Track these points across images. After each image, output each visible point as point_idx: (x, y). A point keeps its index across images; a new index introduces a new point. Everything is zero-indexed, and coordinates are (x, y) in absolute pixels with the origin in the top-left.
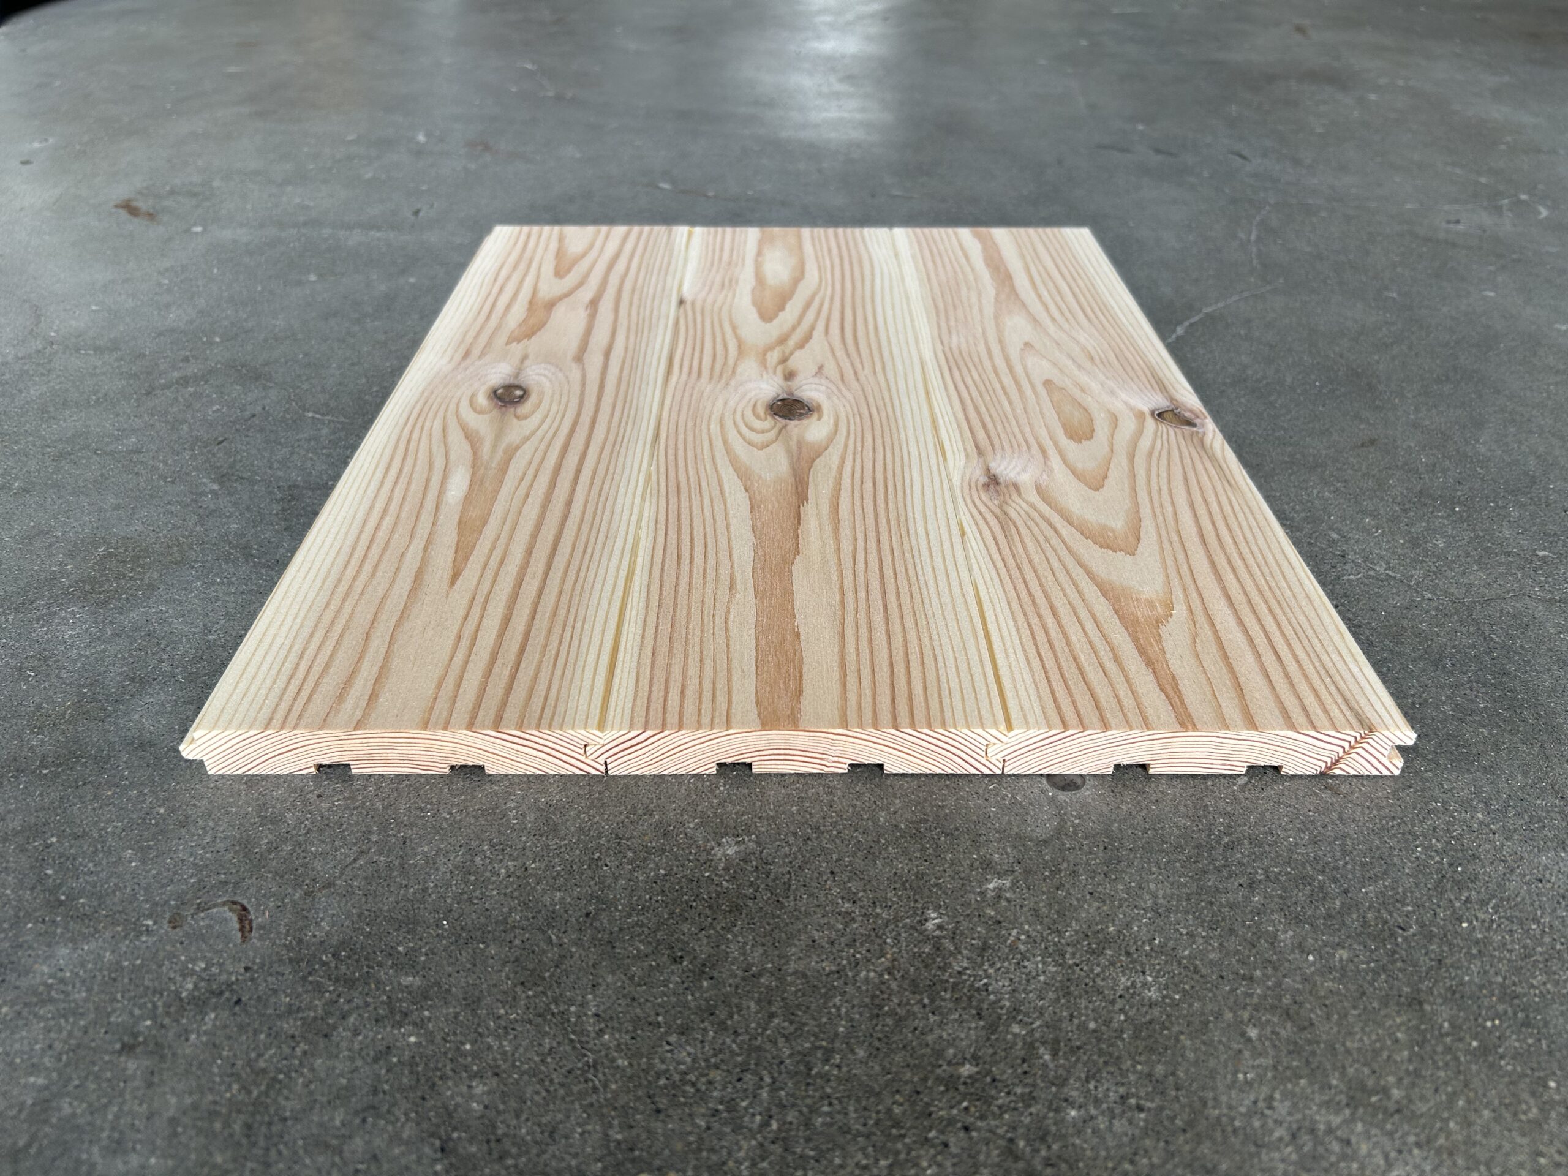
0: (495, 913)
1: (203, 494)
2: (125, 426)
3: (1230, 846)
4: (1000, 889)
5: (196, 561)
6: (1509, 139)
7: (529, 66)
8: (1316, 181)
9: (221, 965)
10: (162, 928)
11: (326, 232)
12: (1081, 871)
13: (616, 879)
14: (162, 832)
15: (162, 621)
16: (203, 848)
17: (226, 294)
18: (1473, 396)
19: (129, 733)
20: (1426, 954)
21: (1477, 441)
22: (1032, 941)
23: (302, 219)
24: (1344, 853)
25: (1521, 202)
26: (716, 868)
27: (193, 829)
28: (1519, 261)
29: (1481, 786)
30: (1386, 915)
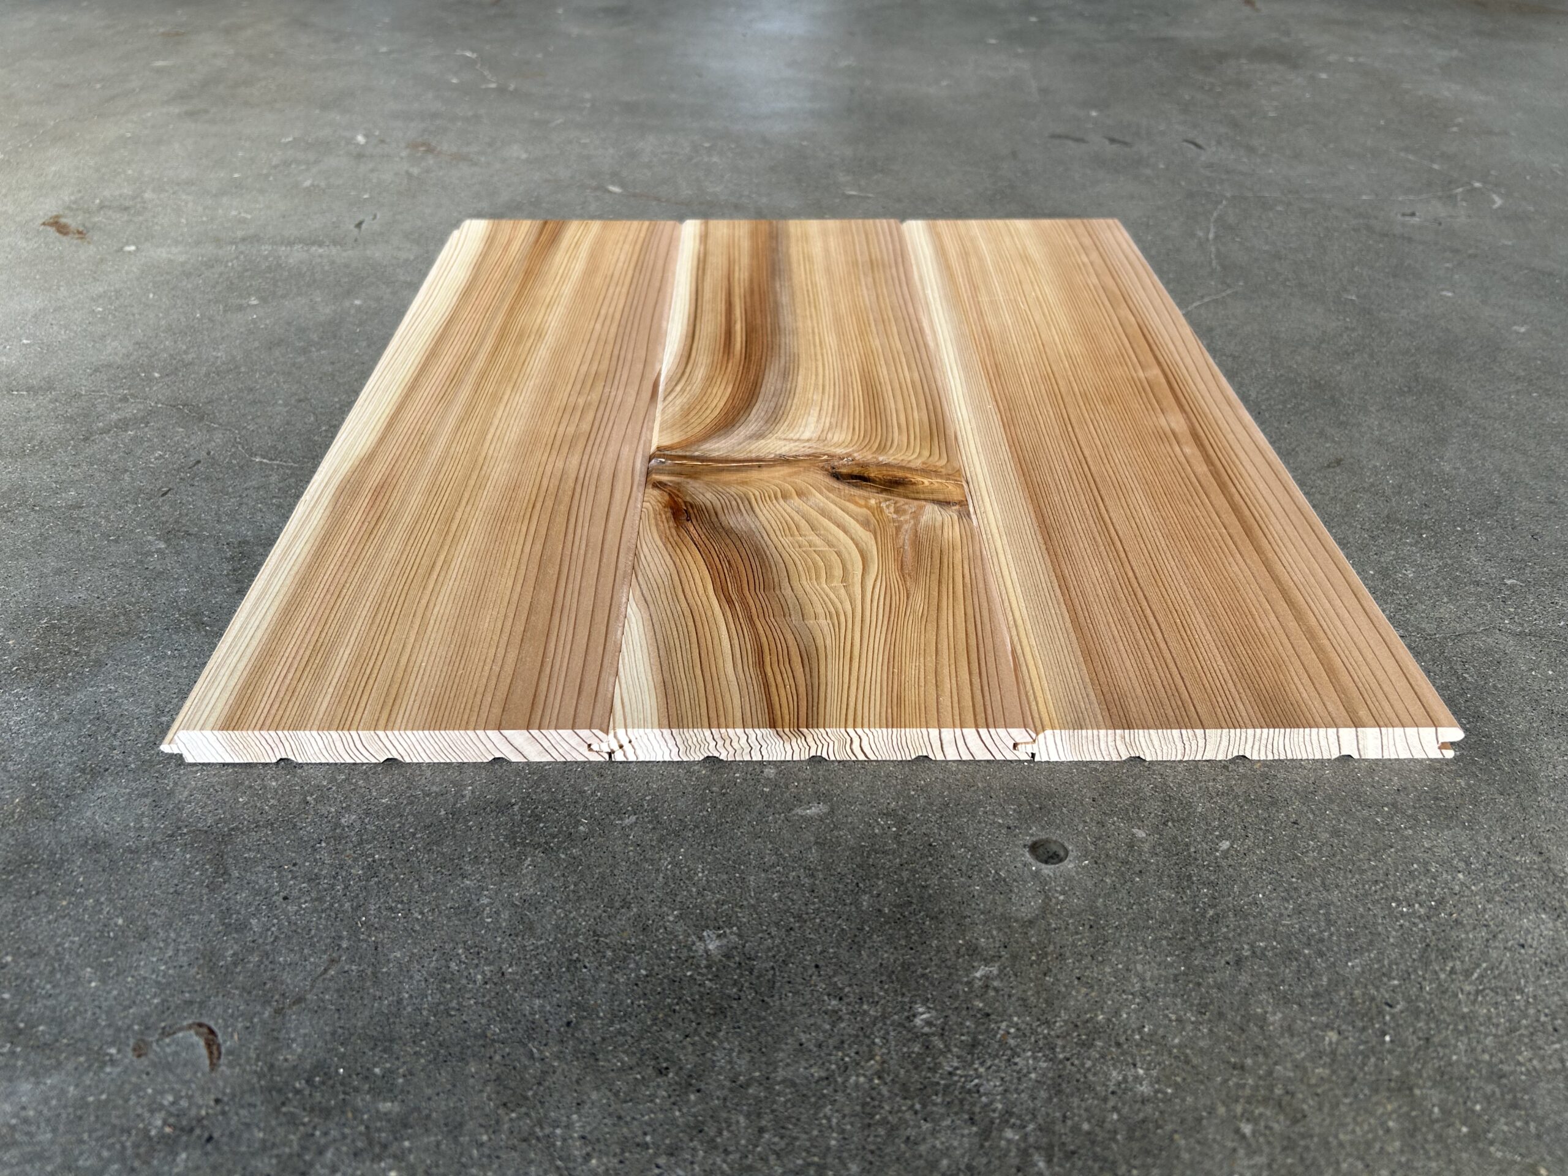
0: (473, 1025)
1: (149, 554)
2: (63, 477)
3: (1215, 920)
4: (988, 978)
5: (144, 632)
6: (1460, 120)
7: (468, 54)
8: (1271, 171)
9: (190, 1098)
10: (125, 1057)
11: (266, 249)
12: (1068, 954)
13: (596, 982)
14: (122, 946)
15: (112, 702)
16: (166, 963)
17: (163, 322)
18: (1436, 408)
19: (82, 833)
20: (1414, 1033)
21: (1441, 458)
22: (1021, 1034)
23: (240, 234)
24: (1329, 922)
25: (1474, 189)
26: (698, 966)
27: (154, 942)
28: (1476, 256)
29: (1461, 844)
30: (1373, 991)
